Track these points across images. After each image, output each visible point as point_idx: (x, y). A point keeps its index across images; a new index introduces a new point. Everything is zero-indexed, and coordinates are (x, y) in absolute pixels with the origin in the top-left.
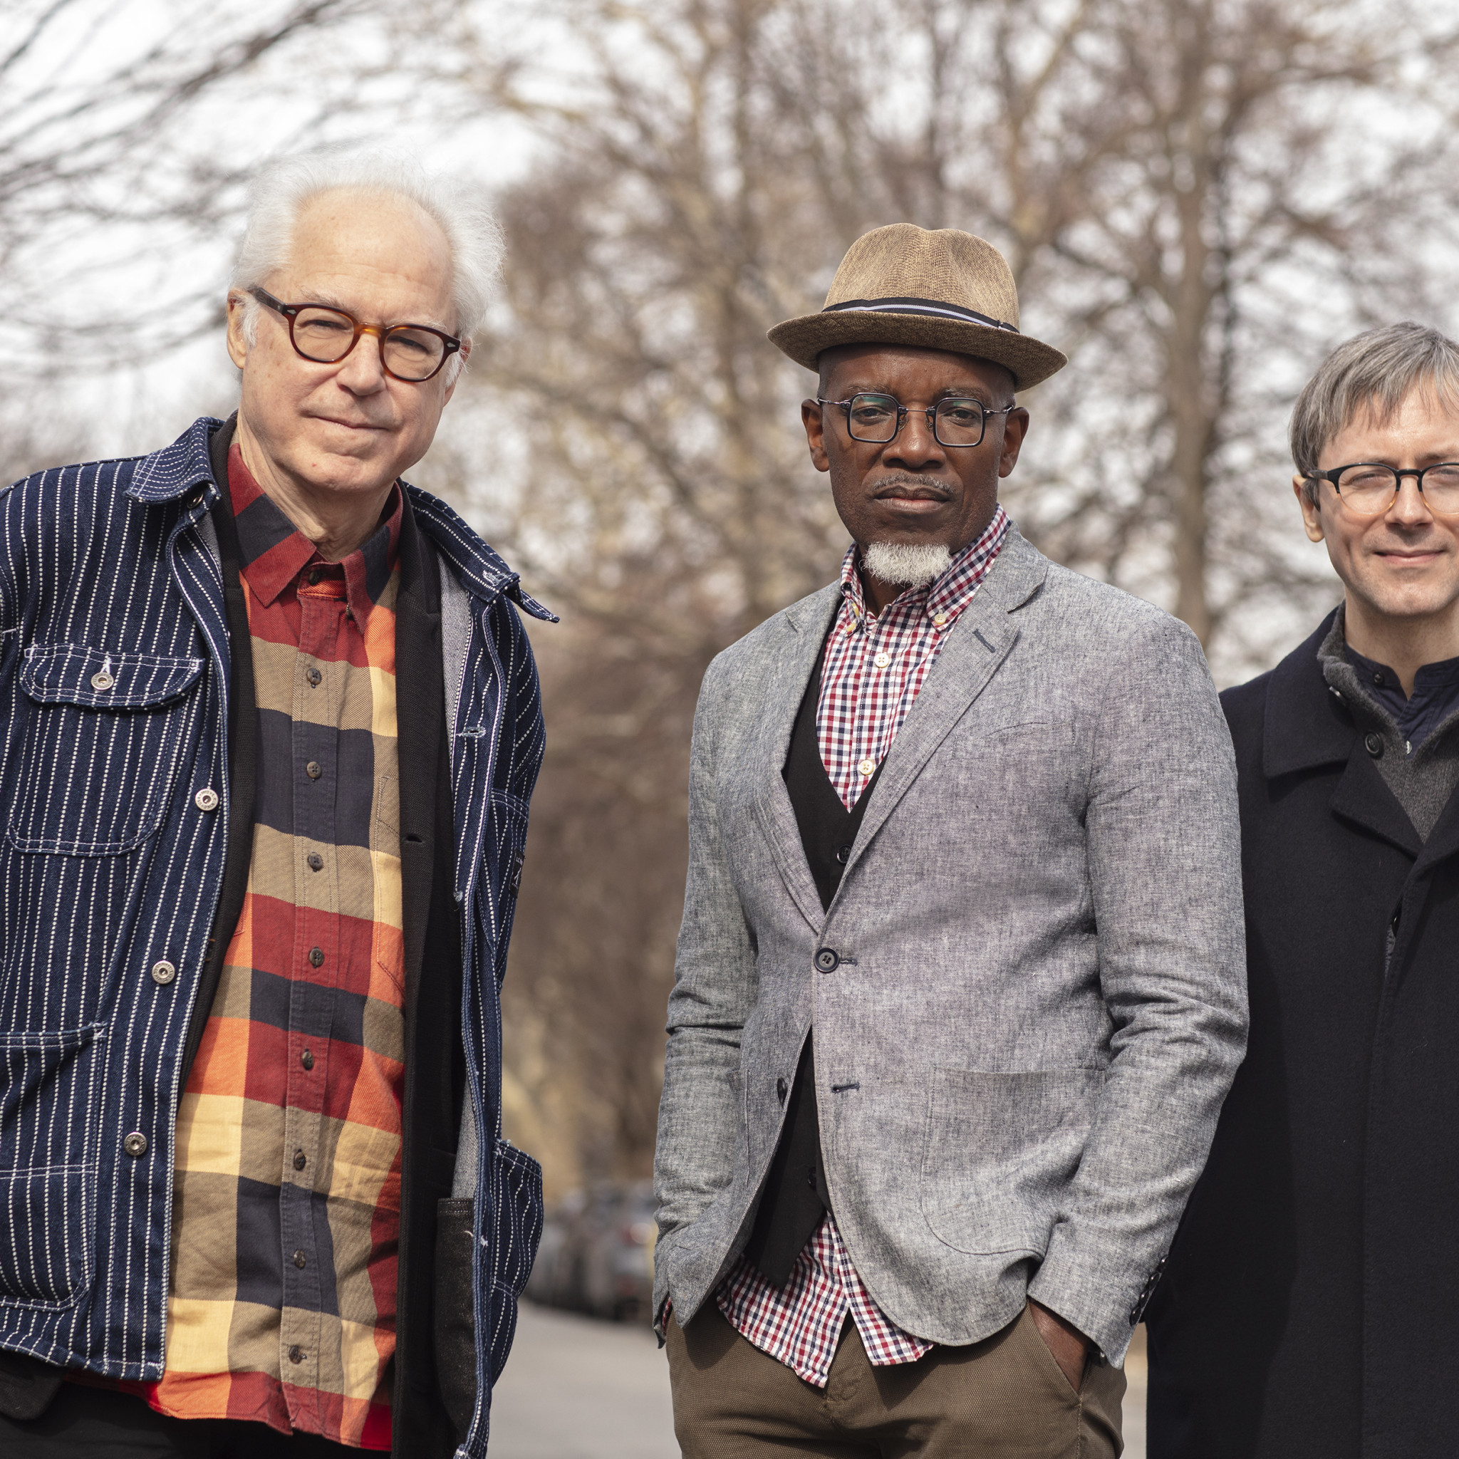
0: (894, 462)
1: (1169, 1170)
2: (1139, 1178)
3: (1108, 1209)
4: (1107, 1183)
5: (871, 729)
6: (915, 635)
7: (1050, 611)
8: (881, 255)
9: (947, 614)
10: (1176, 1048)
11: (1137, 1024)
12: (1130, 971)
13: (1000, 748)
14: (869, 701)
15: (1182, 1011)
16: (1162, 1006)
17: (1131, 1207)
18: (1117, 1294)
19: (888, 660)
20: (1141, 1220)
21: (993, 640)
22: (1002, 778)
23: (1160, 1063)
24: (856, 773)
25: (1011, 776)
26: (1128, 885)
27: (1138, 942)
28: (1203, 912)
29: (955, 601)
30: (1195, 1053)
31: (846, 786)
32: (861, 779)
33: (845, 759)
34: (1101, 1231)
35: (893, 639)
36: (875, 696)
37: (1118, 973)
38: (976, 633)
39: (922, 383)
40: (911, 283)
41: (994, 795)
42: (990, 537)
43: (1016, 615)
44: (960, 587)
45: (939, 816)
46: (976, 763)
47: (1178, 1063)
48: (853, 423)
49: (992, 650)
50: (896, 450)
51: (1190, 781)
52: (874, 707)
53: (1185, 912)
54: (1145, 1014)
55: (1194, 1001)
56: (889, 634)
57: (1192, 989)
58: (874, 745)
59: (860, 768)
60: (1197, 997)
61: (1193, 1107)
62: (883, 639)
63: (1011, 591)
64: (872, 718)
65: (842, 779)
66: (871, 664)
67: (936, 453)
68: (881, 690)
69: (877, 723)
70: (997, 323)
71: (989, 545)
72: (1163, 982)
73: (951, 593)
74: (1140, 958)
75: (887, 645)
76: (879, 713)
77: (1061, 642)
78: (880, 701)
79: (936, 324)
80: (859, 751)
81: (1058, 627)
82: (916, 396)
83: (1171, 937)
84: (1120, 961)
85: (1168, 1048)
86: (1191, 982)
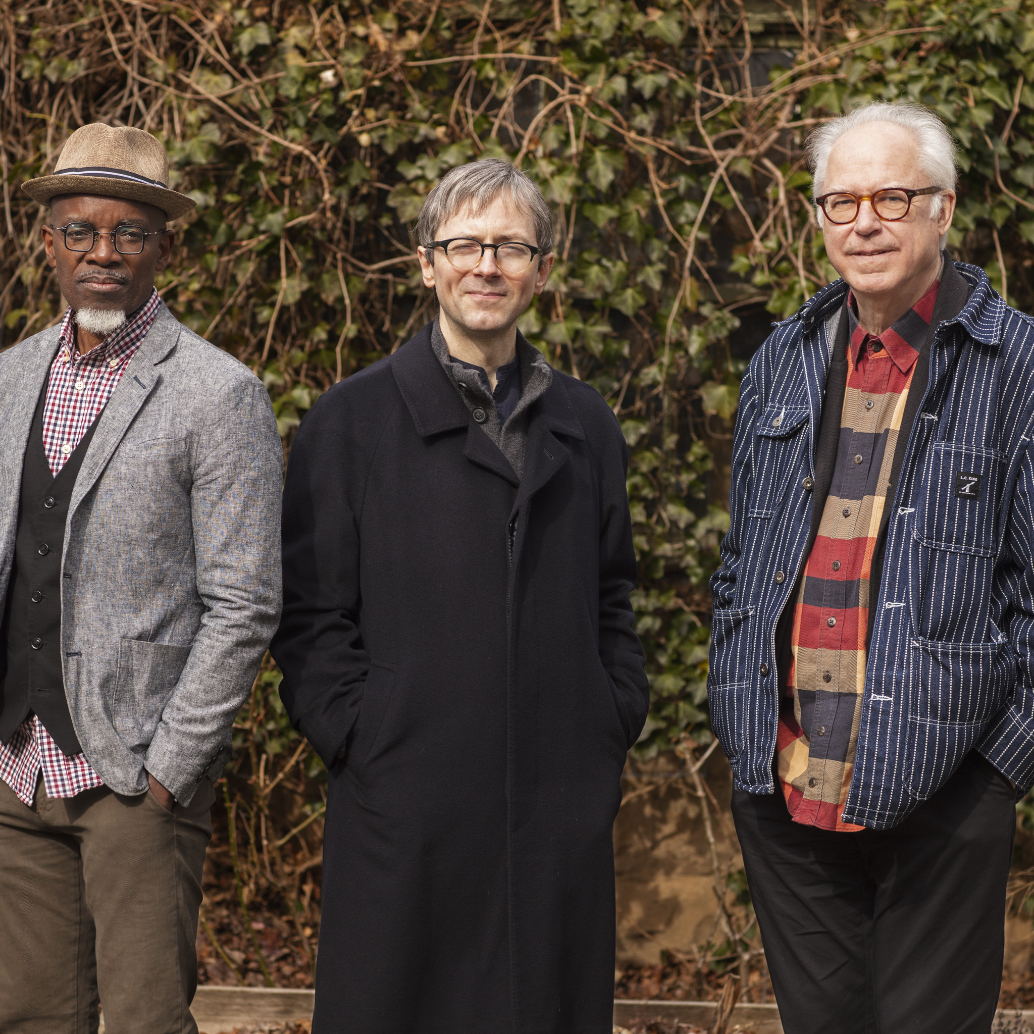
0: (91, 262)
1: (226, 699)
2: (208, 704)
3: (190, 721)
4: (190, 705)
5: (71, 427)
6: (99, 372)
7: (178, 365)
8: (87, 141)
9: (118, 360)
10: (234, 631)
11: (213, 613)
12: (211, 583)
13: (144, 452)
14: (71, 410)
15: (239, 609)
16: (227, 605)
17: (202, 721)
18: (190, 769)
19: (83, 386)
20: (207, 729)
21: (145, 382)
22: (145, 470)
23: (224, 638)
24: (60, 452)
25: (150, 469)
26: (213, 533)
27: (215, 566)
28: (254, 550)
29: (123, 352)
30: (246, 634)
31: (54, 458)
32: (63, 456)
33: (55, 441)
34: (184, 733)
35: (86, 373)
36: (75, 407)
37: (205, 582)
38: (136, 378)
39: (107, 216)
40: (102, 158)
41: (141, 479)
42: (145, 314)
43: (158, 367)
44: (126, 344)
45: (111, 491)
46: (131, 461)
47: (234, 639)
48: (69, 239)
49: (144, 387)
50: (93, 256)
51: (251, 473)
52: (74, 414)
53: (244, 550)
54: (217, 607)
55: (246, 603)
56: (85, 370)
57: (245, 595)
58: (72, 437)
59: (63, 449)
60: (248, 600)
61: (242, 664)
62: (81, 373)
63: (156, 351)
64: (72, 420)
65: (52, 454)
66: (73, 387)
67: (116, 257)
68: (78, 405)
69: (74, 424)
70: (153, 182)
71: (145, 318)
72: (229, 591)
73: (121, 347)
74: (217, 574)
75: (83, 377)
76: (76, 418)
77: (182, 387)
78: (77, 411)
79: (115, 182)
80: (63, 439)
81: (181, 377)
82: (104, 224)
83: (235, 564)
84: (207, 577)
85: (229, 630)
86: (245, 591)
